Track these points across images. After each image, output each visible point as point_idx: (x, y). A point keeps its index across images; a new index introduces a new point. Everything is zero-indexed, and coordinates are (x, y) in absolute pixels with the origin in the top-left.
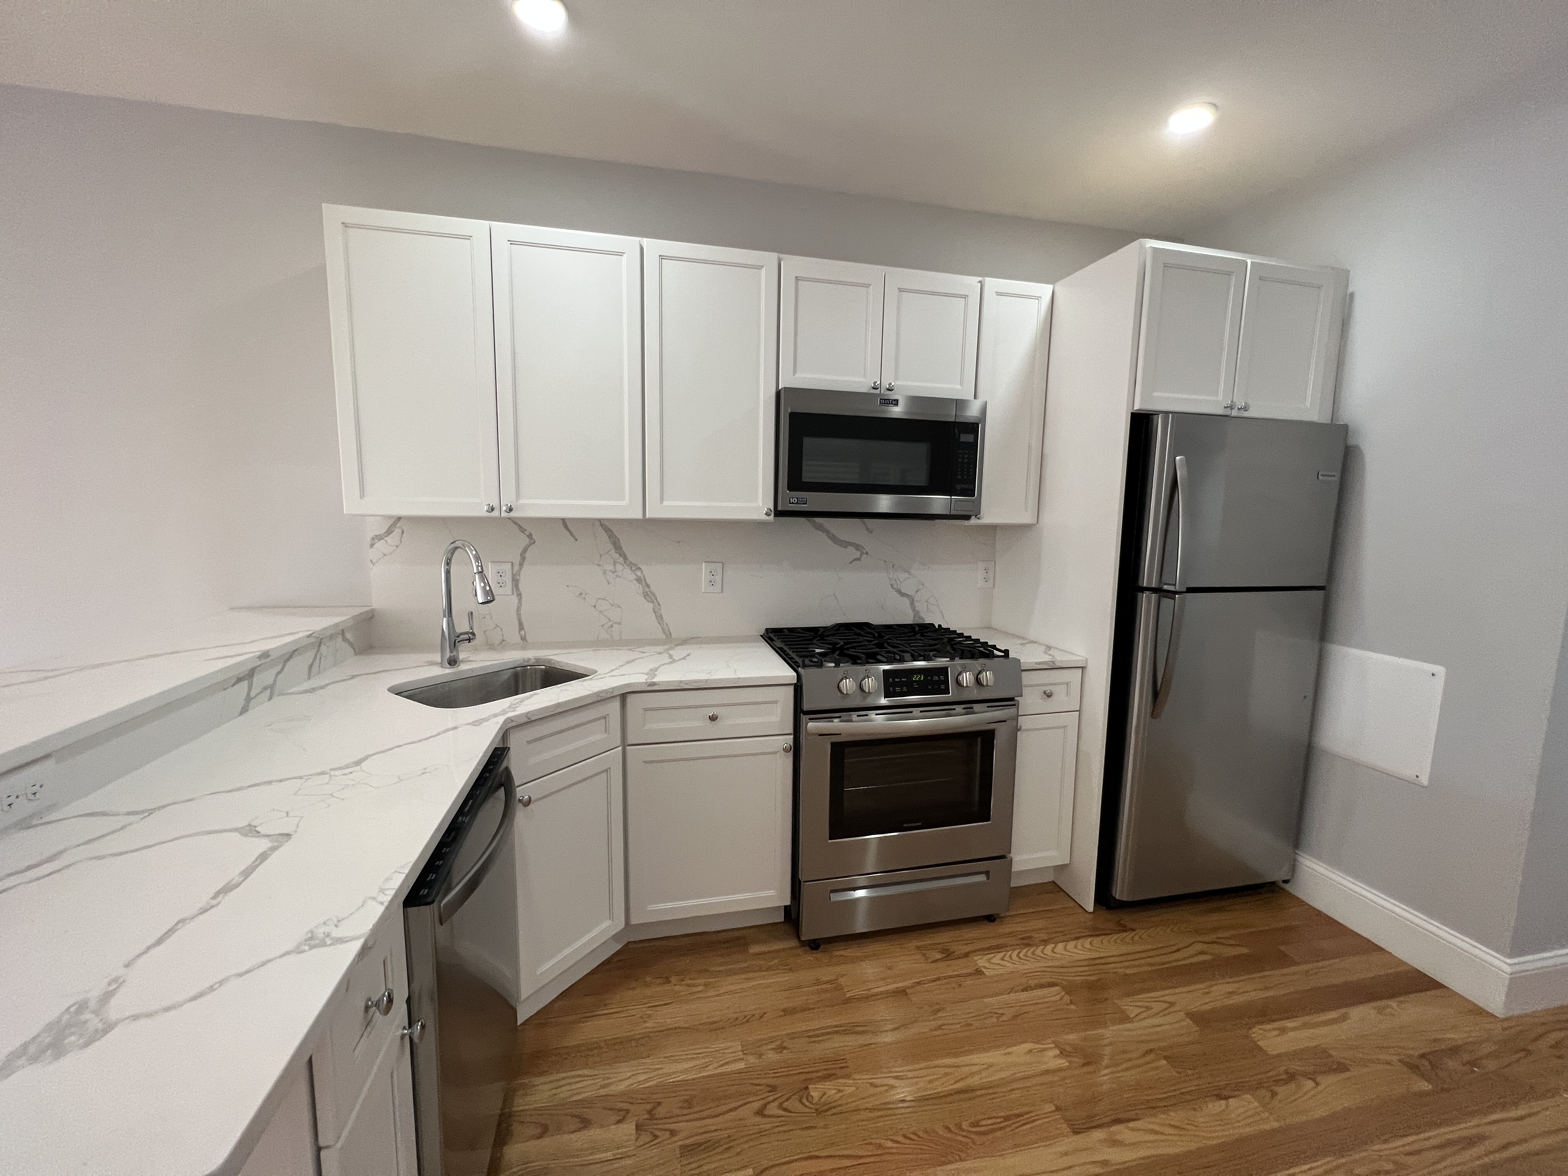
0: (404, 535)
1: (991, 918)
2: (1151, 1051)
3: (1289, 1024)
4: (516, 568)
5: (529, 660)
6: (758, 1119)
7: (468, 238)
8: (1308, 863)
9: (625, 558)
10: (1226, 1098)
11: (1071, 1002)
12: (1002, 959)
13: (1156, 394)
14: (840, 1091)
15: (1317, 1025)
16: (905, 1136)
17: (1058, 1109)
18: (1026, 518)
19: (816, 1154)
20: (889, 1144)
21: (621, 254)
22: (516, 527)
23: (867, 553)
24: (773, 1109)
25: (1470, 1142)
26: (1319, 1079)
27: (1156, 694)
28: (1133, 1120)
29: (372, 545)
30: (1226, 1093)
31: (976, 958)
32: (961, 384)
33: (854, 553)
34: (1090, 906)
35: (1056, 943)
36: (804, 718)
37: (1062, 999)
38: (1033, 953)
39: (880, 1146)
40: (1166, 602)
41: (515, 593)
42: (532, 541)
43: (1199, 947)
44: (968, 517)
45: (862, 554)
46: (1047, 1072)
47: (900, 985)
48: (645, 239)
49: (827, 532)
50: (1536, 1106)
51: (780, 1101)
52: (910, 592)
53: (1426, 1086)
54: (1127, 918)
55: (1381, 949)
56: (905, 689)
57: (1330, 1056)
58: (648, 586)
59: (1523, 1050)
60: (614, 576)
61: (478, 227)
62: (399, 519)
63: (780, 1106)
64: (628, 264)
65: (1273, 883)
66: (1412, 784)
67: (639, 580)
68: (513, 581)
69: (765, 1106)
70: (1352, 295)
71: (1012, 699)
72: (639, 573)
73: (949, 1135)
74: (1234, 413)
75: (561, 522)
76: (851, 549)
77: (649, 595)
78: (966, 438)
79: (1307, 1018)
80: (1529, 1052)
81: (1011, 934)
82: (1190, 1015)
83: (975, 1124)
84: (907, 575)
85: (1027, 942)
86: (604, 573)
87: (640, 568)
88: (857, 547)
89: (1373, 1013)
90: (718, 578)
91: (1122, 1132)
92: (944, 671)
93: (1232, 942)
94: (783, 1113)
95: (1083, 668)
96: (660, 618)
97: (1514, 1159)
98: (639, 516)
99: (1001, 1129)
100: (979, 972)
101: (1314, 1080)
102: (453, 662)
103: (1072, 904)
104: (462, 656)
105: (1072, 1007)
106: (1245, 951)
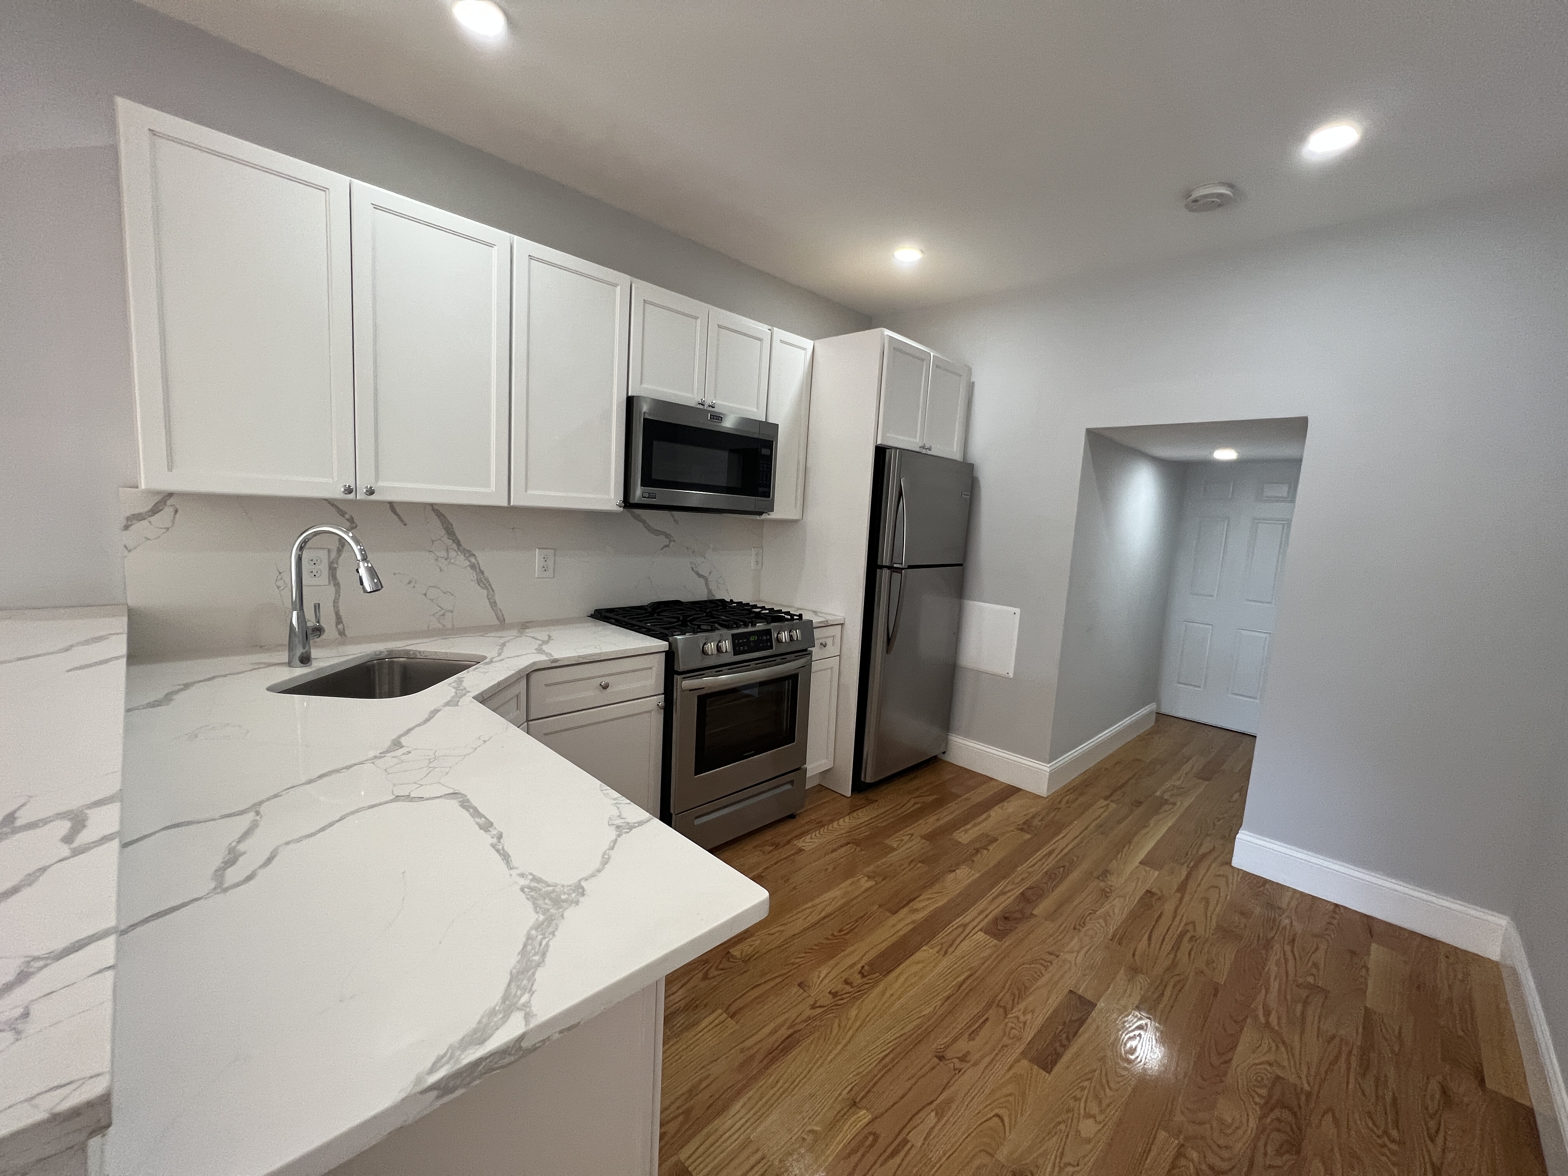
0: (178, 516)
1: (792, 817)
2: (912, 861)
3: (968, 826)
4: (334, 555)
5: (381, 652)
6: (707, 982)
7: (324, 189)
8: (953, 738)
9: (459, 544)
10: (954, 871)
11: (862, 850)
12: (811, 838)
13: (888, 435)
14: (751, 946)
15: (980, 823)
16: (805, 953)
17: (880, 906)
18: (793, 515)
19: (758, 983)
20: (798, 960)
21: (491, 245)
22: (334, 509)
23: (674, 541)
24: (713, 972)
25: (1050, 853)
26: (989, 848)
27: (889, 640)
28: (918, 897)
29: (126, 528)
30: (953, 868)
31: (795, 842)
32: (758, 408)
33: (664, 541)
34: (849, 794)
35: (839, 820)
36: (677, 678)
37: (855, 849)
38: (827, 829)
39: (793, 964)
40: (896, 576)
41: (332, 582)
42: (354, 525)
43: (912, 801)
44: (761, 513)
45: (670, 541)
46: (866, 890)
47: (755, 873)
48: (516, 237)
49: (644, 522)
50: (1068, 829)
51: (716, 965)
52: (706, 575)
53: (1028, 836)
54: (871, 795)
55: (992, 779)
56: (746, 648)
57: (990, 836)
58: (482, 572)
59: (1055, 809)
60: (446, 562)
61: (338, 181)
62: (171, 495)
63: (717, 969)
64: (497, 257)
65: (936, 757)
66: (1006, 678)
67: (473, 566)
68: (330, 569)
69: (706, 974)
70: (973, 383)
71: (806, 650)
72: (473, 560)
73: (830, 942)
74: (924, 451)
75: (388, 506)
76: (662, 537)
77: (483, 582)
78: (765, 451)
79: (973, 823)
80: (1059, 809)
81: (811, 822)
82: (923, 837)
83: (840, 931)
84: (703, 559)
85: (820, 824)
86: (436, 560)
87: (474, 555)
88: (667, 536)
89: (1000, 810)
90: (550, 563)
91: (916, 905)
92: (768, 632)
93: (928, 793)
94: (722, 972)
95: (842, 624)
96: (493, 604)
97: (1066, 854)
98: (505, 504)
99: (855, 928)
100: (801, 850)
101: (987, 849)
102: (305, 660)
103: (836, 795)
104: (314, 653)
105: (863, 852)
106: (935, 797)
